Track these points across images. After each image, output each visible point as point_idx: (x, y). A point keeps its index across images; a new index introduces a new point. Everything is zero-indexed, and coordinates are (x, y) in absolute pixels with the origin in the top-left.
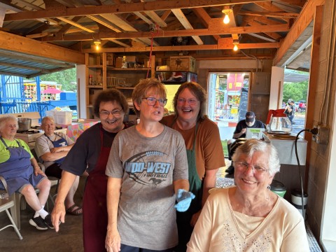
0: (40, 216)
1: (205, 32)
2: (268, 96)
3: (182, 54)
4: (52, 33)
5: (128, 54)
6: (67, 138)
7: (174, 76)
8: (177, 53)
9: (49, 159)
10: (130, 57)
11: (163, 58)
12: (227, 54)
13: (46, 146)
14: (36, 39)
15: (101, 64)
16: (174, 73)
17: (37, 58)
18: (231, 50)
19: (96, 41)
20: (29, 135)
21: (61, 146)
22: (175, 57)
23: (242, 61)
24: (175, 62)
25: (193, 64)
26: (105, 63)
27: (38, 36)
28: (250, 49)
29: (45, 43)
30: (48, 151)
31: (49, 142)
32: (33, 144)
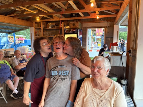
0: (15, 93)
1: (84, 11)
2: (113, 38)
3: (75, 21)
4: (18, 14)
5: (52, 22)
6: (26, 59)
7: (72, 31)
8: (73, 20)
9: (18, 68)
10: (53, 23)
11: (67, 23)
12: (94, 20)
13: (17, 63)
14: (11, 17)
15: (41, 27)
16: (72, 29)
17: (12, 25)
18: (96, 18)
19: (37, 17)
20: (9, 58)
21: (23, 62)
22: (72, 22)
23: (101, 23)
24: (72, 25)
25: (80, 25)
26: (42, 26)
27: (12, 15)
28: (104, 18)
29: (15, 18)
30: (18, 65)
31: (18, 61)
32: (11, 62)
